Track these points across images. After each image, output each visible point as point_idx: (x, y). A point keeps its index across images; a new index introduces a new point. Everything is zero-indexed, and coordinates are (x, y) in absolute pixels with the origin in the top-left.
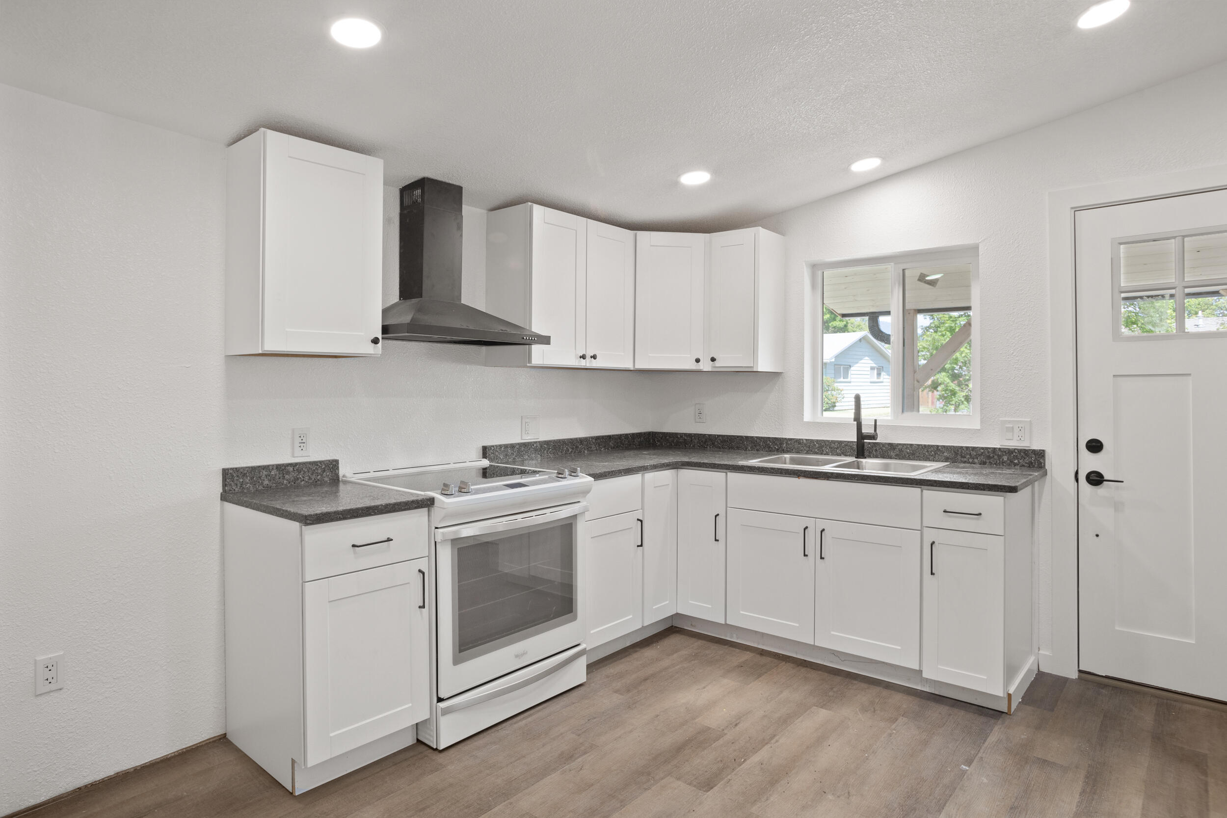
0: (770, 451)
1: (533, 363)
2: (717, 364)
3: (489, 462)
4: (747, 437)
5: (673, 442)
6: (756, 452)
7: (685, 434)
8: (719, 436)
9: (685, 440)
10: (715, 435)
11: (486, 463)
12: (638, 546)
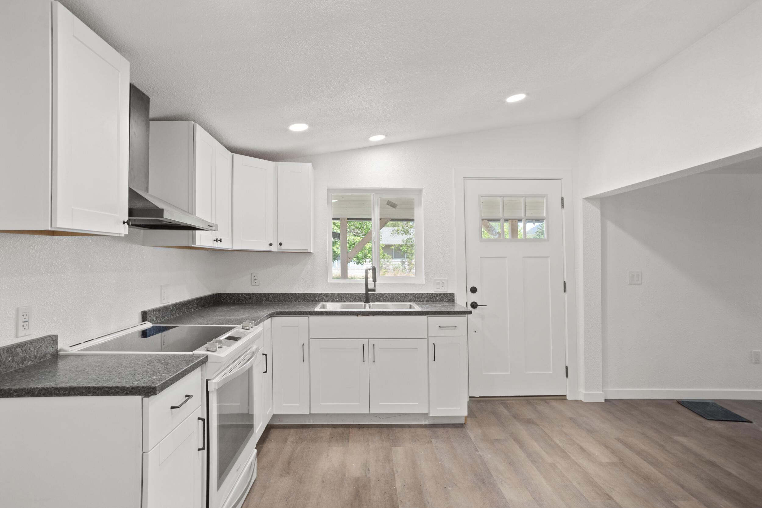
0: (308, 302)
1: (197, 244)
2: (282, 247)
3: (151, 324)
4: (292, 294)
5: (236, 299)
6: (298, 303)
7: (245, 294)
8: (271, 294)
9: (245, 297)
10: (268, 293)
11: (148, 325)
12: (264, 373)
